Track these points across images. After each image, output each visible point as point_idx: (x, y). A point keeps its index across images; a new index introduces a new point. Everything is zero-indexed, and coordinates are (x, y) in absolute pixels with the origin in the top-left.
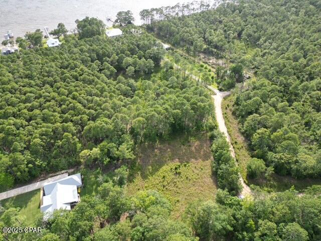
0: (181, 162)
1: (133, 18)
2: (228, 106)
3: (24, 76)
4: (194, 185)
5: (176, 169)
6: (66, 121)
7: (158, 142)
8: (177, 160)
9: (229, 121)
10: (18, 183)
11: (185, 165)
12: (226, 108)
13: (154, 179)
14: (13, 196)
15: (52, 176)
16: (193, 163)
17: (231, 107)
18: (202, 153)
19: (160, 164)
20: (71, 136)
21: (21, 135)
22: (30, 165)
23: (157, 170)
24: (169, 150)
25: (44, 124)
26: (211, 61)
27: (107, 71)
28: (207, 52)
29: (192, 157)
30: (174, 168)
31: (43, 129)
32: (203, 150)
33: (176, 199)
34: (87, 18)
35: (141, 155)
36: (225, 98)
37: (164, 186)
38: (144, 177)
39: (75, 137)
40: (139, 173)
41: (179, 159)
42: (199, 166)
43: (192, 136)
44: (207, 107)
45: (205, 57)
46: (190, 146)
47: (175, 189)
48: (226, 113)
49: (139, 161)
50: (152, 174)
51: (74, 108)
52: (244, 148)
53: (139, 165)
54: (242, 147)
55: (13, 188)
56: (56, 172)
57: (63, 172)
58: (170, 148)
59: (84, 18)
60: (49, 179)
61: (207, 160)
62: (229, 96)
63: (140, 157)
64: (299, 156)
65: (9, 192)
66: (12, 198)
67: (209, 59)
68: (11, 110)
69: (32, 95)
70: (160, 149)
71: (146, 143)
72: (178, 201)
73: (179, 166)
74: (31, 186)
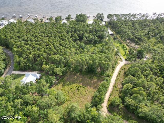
0: (83, 85)
1: (104, 17)
2: (125, 69)
3: (43, 32)
4: (82, 97)
5: (79, 87)
6: (45, 52)
7: (79, 73)
8: (82, 84)
9: (120, 76)
10: (20, 70)
11: (84, 87)
12: (123, 69)
13: (67, 88)
14: (16, 73)
15: (32, 72)
16: (88, 88)
17: (125, 70)
18: (95, 85)
19: (73, 82)
20: (43, 58)
21: (27, 52)
22: (25, 64)
23: (70, 85)
24: (81, 78)
25: (37, 51)
26: (131, 45)
27: (74, 37)
28: (132, 40)
29: (89, 85)
30: (78, 87)
31: (35, 53)
32: (97, 84)
33: (70, 99)
34: (81, 14)
35: (68, 76)
36: (125, 65)
37: (69, 92)
38: (63, 85)
39: (44, 59)
40: (63, 83)
41: (83, 84)
42: (90, 90)
43: (96, 76)
44: (106, 64)
45: (129, 42)
46: (92, 80)
47: (72, 95)
48: (121, 72)
49: (66, 78)
50: (67, 85)
51: (50, 48)
52: (118, 91)
53: (65, 80)
54: (118, 90)
55: (18, 71)
56: (34, 70)
57: (36, 71)
58: (82, 78)
59: (80, 14)
60: (31, 72)
61: (95, 89)
62: (129, 64)
63: (67, 77)
64: (140, 105)
65: (16, 72)
66: (16, 74)
67: (131, 44)
68: (29, 42)
69: (40, 39)
70: (78, 77)
71: (74, 72)
72: (70, 101)
73: (81, 87)
74: (24, 72)
